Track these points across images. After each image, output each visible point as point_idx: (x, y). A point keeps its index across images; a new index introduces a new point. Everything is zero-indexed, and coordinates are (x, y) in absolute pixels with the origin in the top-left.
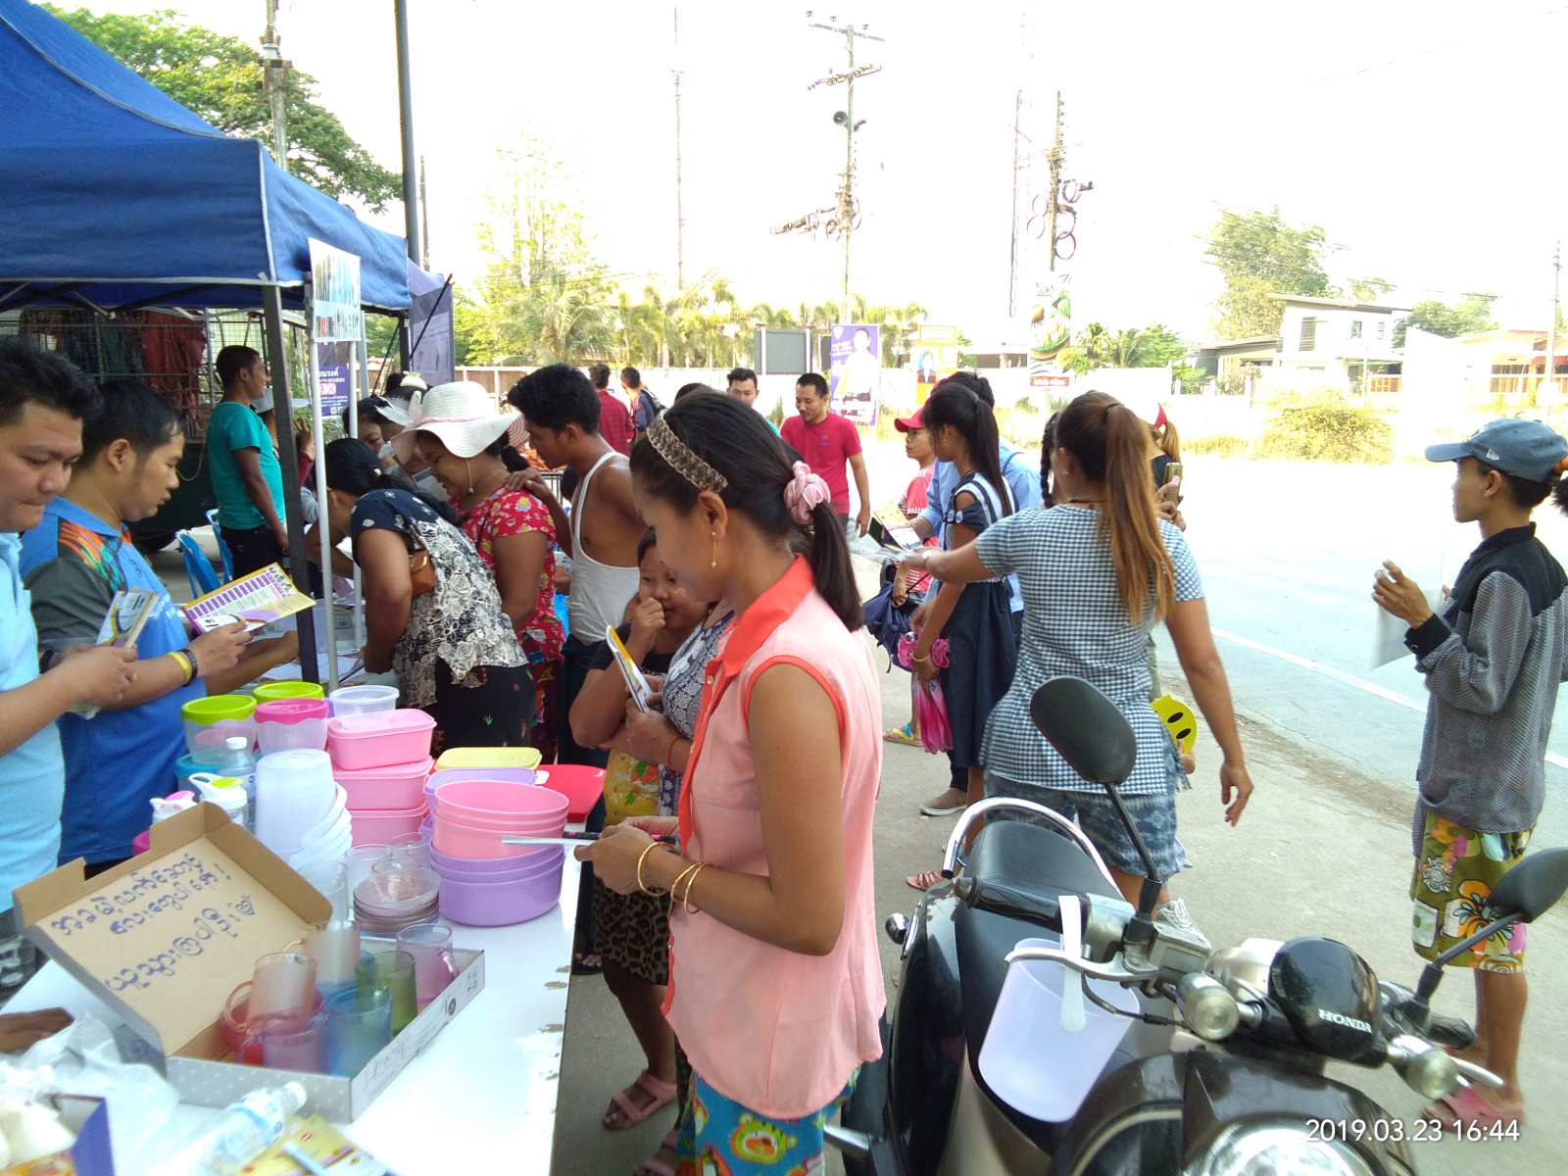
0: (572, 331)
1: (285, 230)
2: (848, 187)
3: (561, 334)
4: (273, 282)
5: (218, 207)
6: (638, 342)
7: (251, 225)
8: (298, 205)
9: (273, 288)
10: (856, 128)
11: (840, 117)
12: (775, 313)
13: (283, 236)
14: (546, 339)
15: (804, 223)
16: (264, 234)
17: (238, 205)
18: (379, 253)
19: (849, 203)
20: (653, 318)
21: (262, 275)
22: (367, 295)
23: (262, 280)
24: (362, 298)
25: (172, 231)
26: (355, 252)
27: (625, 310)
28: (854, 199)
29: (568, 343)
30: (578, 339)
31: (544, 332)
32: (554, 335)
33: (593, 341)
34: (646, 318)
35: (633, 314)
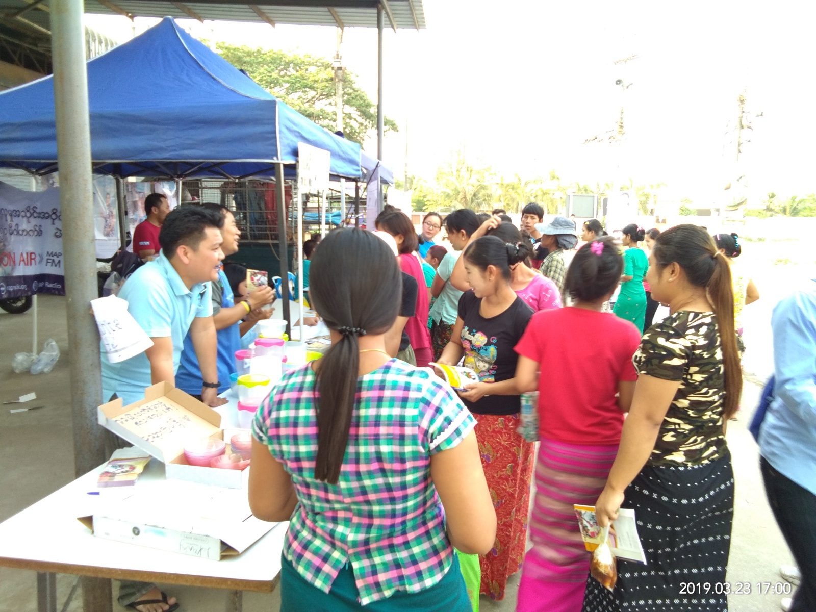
0: (475, 195)
1: (287, 139)
2: (622, 118)
3: (469, 197)
4: (280, 161)
5: (259, 129)
6: (509, 201)
7: (271, 137)
8: (295, 128)
9: (279, 164)
10: (627, 87)
11: (619, 82)
12: (581, 187)
13: (286, 142)
14: (462, 199)
15: (596, 138)
16: (276, 141)
17: (268, 128)
18: (342, 151)
19: (621, 127)
20: (517, 189)
21: (275, 158)
22: (333, 170)
23: (275, 160)
24: (331, 170)
25: (240, 139)
26: (328, 150)
27: (502, 185)
28: (624, 125)
29: (472, 201)
30: (477, 199)
31: (461, 196)
32: (465, 198)
33: (485, 200)
34: (513, 188)
35: (506, 187)
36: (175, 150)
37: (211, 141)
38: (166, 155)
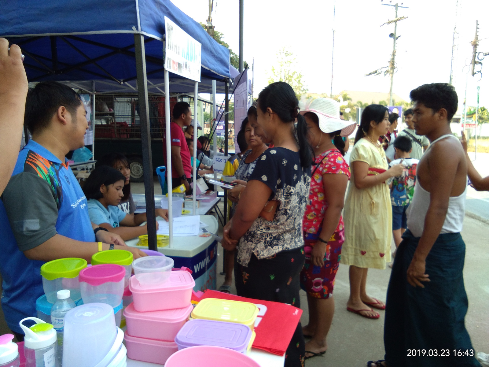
10: (397, 39)
11: (391, 35)
12: (363, 104)
15: (376, 72)
19: (393, 64)
28: (395, 63)
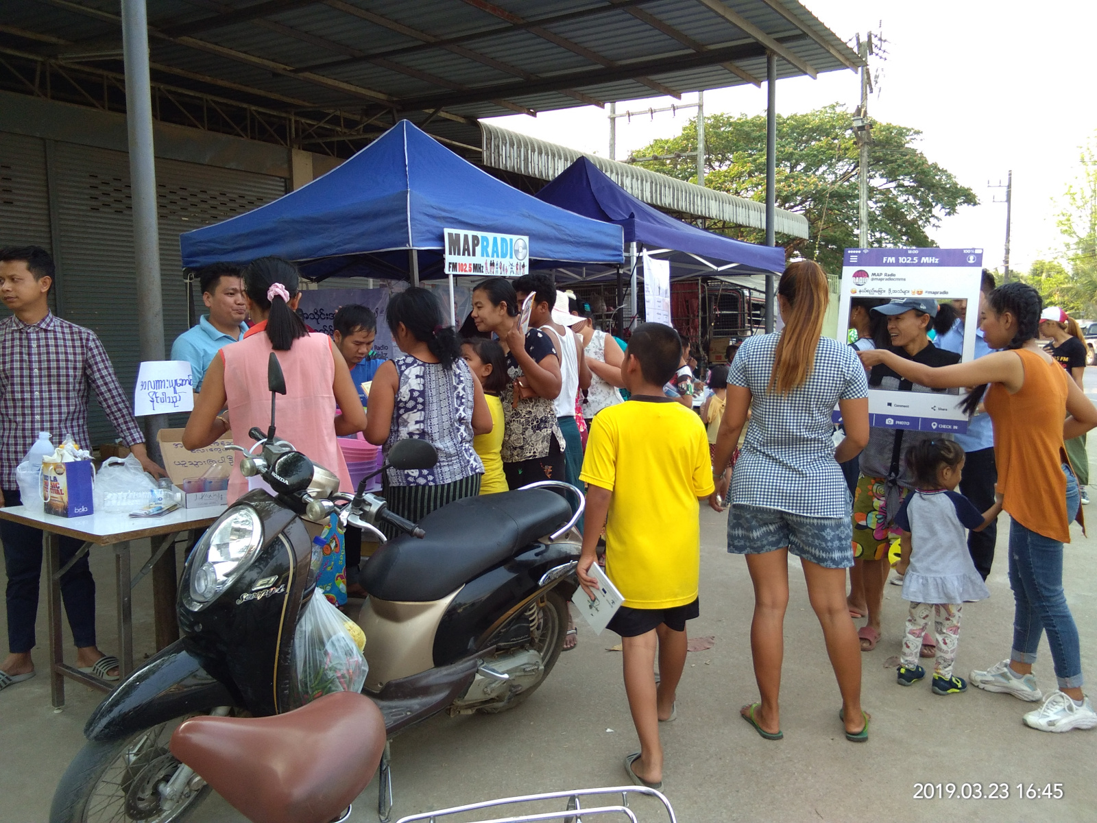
4: (411, 248)
9: (411, 251)
13: (424, 229)
21: (404, 245)
22: (541, 255)
26: (525, 234)
36: (339, 246)
37: (363, 234)
38: (334, 250)
